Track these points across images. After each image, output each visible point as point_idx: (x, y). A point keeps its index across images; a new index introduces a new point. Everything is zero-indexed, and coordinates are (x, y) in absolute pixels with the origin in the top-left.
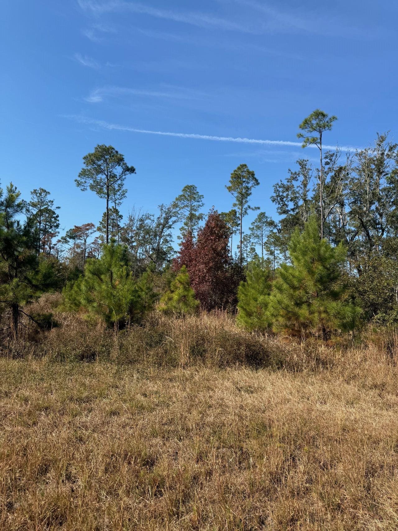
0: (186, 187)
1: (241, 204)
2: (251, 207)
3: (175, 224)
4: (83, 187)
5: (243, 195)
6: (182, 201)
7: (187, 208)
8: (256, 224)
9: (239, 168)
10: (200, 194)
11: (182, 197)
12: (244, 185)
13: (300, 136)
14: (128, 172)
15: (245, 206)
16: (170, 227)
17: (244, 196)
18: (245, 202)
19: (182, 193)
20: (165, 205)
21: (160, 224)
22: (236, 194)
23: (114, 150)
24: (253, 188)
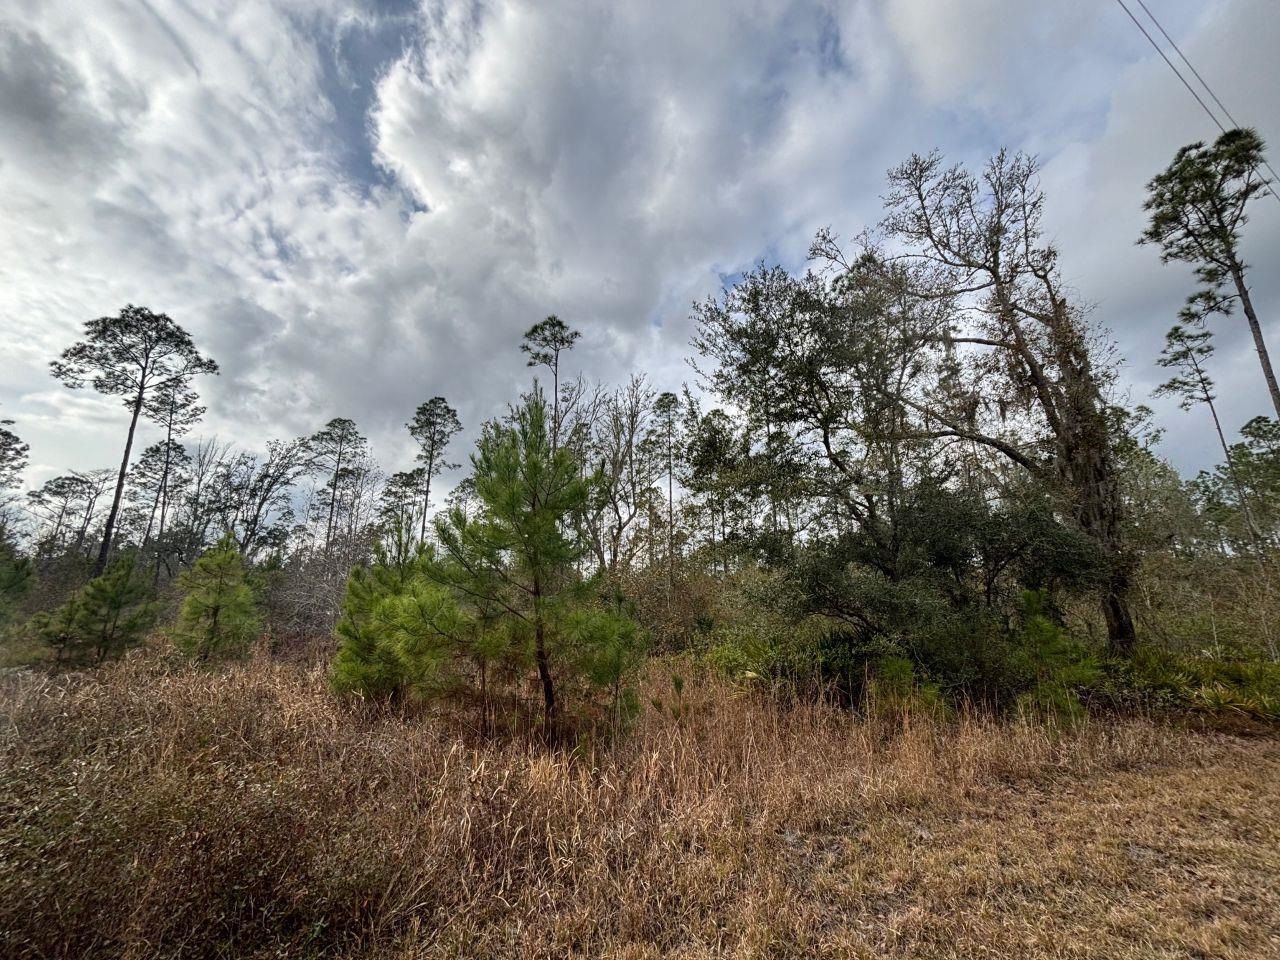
0: (335, 420)
1: (431, 457)
2: (447, 463)
3: (299, 477)
4: (74, 381)
5: (434, 442)
6: (324, 443)
7: (331, 456)
8: (456, 495)
9: (432, 401)
10: (360, 436)
11: (325, 437)
12: (438, 428)
13: (526, 348)
14: (198, 369)
15: (437, 461)
16: (287, 483)
17: (434, 445)
18: (439, 454)
19: (325, 430)
20: (282, 443)
21: (266, 476)
22: (423, 441)
23: (171, 322)
24: (452, 435)
